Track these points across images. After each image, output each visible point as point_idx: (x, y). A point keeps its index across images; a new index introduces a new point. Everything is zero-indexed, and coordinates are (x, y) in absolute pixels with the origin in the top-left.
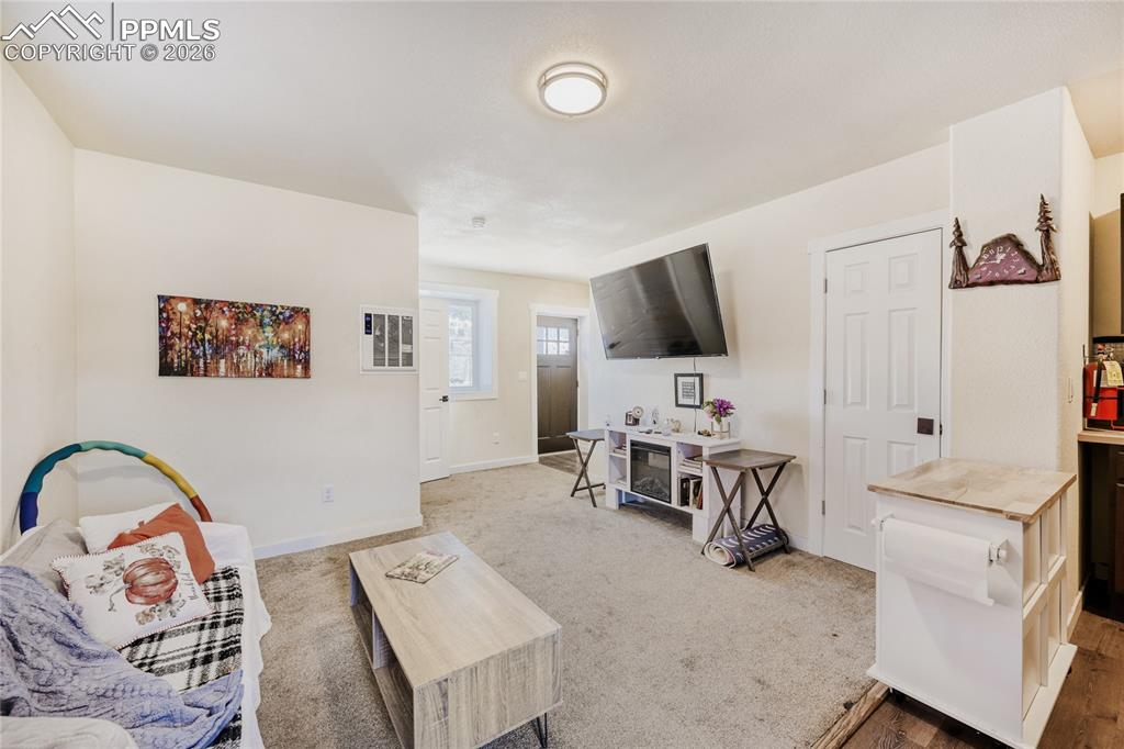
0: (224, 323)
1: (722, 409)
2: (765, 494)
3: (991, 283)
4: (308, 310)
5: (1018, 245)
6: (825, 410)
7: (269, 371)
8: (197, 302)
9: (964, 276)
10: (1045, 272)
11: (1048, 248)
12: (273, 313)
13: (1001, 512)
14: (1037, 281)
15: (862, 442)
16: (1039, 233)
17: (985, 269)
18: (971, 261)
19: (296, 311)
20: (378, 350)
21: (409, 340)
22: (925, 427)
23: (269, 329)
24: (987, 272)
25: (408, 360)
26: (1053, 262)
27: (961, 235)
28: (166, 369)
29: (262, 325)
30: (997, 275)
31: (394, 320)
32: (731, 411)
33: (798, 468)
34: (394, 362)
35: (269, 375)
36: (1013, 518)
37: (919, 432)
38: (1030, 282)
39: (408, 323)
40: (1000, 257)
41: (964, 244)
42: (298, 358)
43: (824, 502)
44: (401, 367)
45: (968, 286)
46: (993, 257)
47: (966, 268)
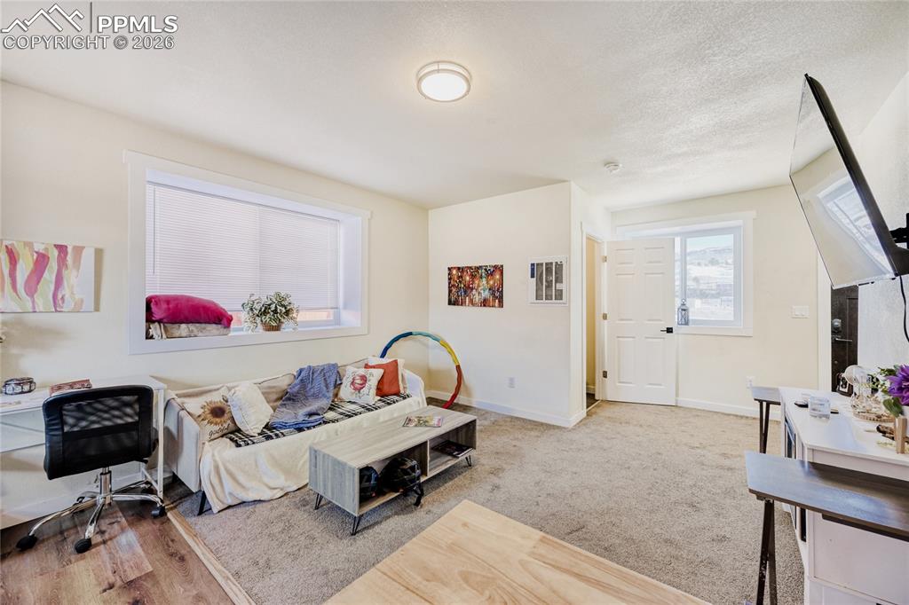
0: (468, 278)
4: (502, 266)
7: (485, 303)
8: (459, 268)
12: (486, 270)
19: (495, 267)
20: (538, 289)
21: (559, 280)
23: (484, 279)
25: (559, 295)
28: (450, 303)
29: (481, 277)
31: (549, 266)
34: (548, 297)
35: (485, 306)
39: (559, 267)
42: (497, 296)
44: (554, 301)
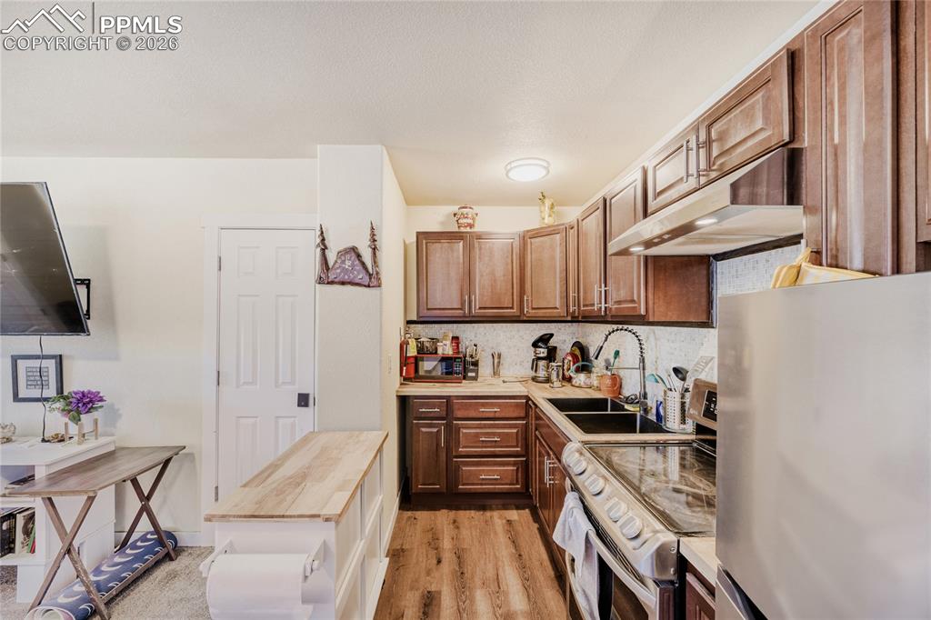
1: (84, 403)
2: (145, 499)
3: (343, 283)
5: (359, 256)
6: (218, 391)
9: (327, 276)
10: (372, 279)
11: (375, 262)
13: (319, 516)
14: (369, 286)
15: (253, 420)
16: (370, 250)
17: (338, 271)
18: (331, 264)
22: (303, 400)
24: (340, 274)
26: (377, 273)
27: (323, 240)
30: (346, 277)
32: (100, 404)
33: (191, 456)
36: (327, 520)
37: (299, 405)
38: (365, 286)
40: (348, 263)
41: (326, 248)
43: (217, 488)
45: (328, 283)
46: (343, 262)
47: (328, 269)
